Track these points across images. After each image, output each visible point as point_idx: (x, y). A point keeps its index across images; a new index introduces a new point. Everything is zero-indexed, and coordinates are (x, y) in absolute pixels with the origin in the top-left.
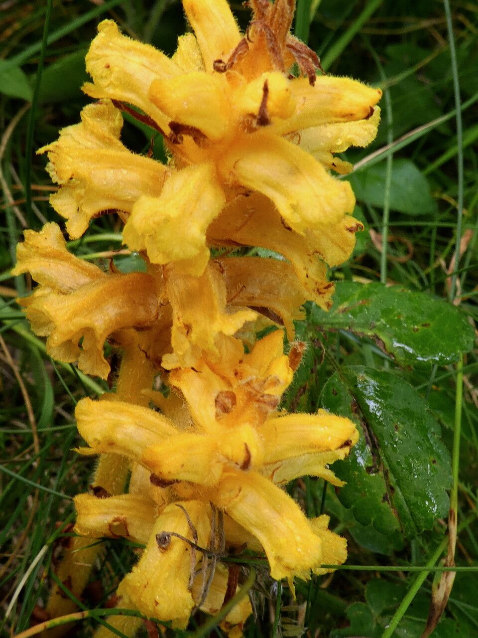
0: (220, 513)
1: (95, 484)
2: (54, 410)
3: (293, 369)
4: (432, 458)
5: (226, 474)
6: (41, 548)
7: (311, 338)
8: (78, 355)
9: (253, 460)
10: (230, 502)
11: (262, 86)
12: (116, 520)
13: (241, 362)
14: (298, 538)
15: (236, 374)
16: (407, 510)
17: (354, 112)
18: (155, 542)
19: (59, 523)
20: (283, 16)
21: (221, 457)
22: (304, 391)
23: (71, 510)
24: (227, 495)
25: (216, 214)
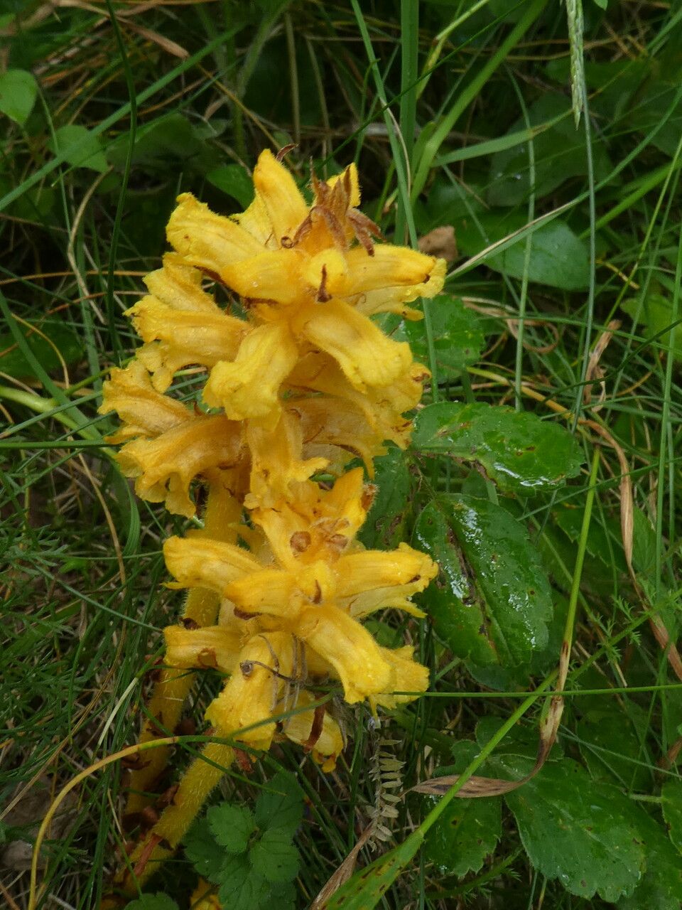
0: (302, 643)
1: (185, 616)
2: (141, 531)
3: (366, 509)
4: (530, 589)
5: (306, 607)
6: (131, 681)
7: (408, 464)
8: (165, 495)
9: (324, 594)
10: (308, 632)
11: (321, 269)
12: (204, 651)
13: (319, 501)
14: (369, 666)
15: (315, 512)
16: (504, 642)
17: (412, 278)
18: (240, 670)
19: (148, 656)
20: (341, 201)
21: (299, 592)
22: (400, 520)
23: (160, 644)
24: (307, 626)
25: (287, 373)
